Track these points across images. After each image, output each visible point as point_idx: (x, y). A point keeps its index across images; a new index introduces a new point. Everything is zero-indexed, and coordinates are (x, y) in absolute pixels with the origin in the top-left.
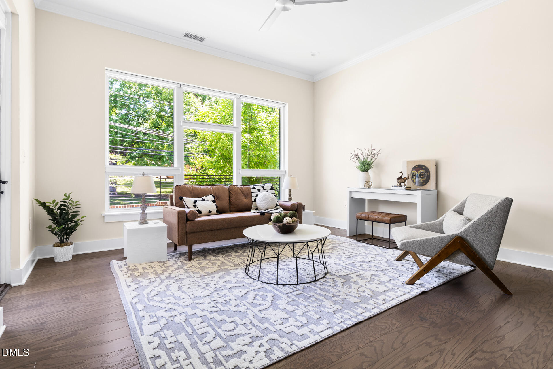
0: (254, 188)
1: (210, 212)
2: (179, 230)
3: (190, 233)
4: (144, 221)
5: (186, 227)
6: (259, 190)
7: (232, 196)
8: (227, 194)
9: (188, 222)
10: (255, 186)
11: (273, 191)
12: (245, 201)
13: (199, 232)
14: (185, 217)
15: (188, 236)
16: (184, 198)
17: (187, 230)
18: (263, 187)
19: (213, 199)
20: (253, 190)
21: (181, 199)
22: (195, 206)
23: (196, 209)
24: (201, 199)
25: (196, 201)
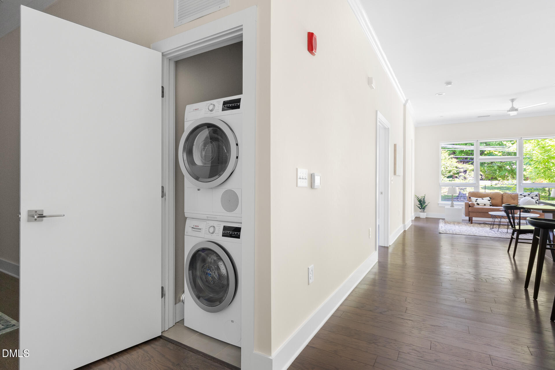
0: (521, 195)
1: (485, 205)
2: (466, 210)
3: (471, 212)
4: (452, 206)
5: (469, 209)
6: (525, 196)
7: (503, 198)
8: (501, 197)
9: (470, 207)
11: (537, 197)
12: (513, 201)
13: (475, 212)
14: (468, 205)
15: (470, 213)
16: (471, 198)
17: (470, 211)
18: (529, 194)
19: (490, 199)
20: (519, 196)
21: (470, 198)
22: (476, 201)
23: (477, 203)
24: (481, 199)
25: (477, 199)
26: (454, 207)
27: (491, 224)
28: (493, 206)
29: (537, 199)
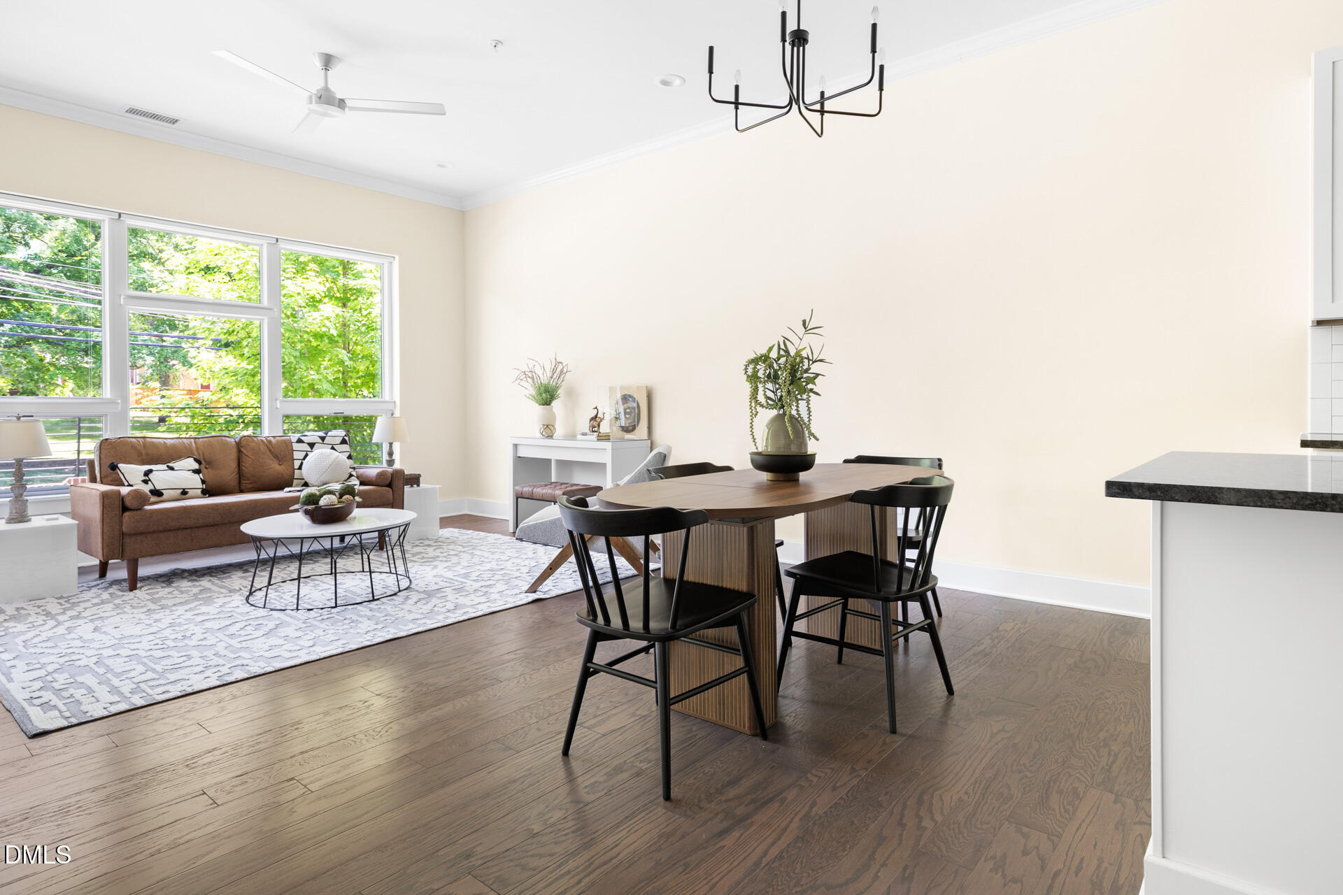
0: (300, 441)
2: (105, 530)
3: (130, 535)
4: (19, 517)
5: (121, 523)
6: (312, 445)
7: (244, 458)
8: (234, 455)
9: (127, 514)
10: (302, 438)
11: (346, 447)
12: (276, 468)
13: (150, 534)
14: (118, 503)
15: (127, 540)
16: (120, 465)
17: (124, 529)
18: (323, 439)
19: (196, 466)
20: (296, 446)
21: (114, 467)
22: (146, 482)
23: (150, 486)
24: (164, 467)
25: (151, 471)
26: (29, 520)
27: (209, 568)
28: (211, 495)
29: (347, 454)
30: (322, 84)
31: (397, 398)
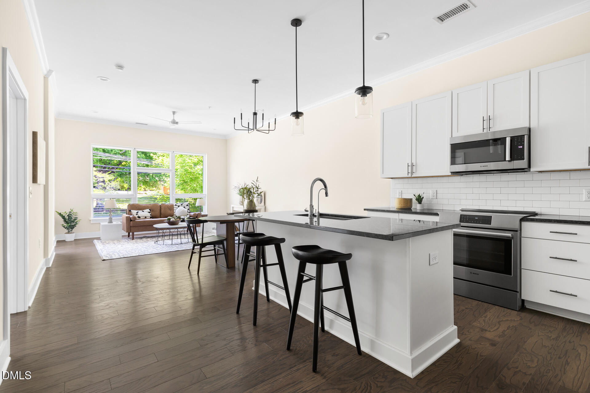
0: (176, 205)
1: (146, 217)
2: (127, 225)
4: (111, 222)
5: (130, 224)
6: (179, 206)
7: (162, 209)
8: (159, 208)
9: (131, 222)
10: (177, 204)
11: (188, 207)
12: (169, 212)
13: (137, 226)
14: (130, 219)
15: (132, 228)
16: (131, 210)
17: (131, 225)
18: (182, 205)
19: (149, 211)
20: (175, 206)
21: (130, 211)
22: (137, 214)
23: (138, 216)
24: (142, 211)
25: (138, 212)
26: (112, 223)
27: (152, 236)
28: (153, 218)
29: (188, 209)
30: (172, 119)
31: (206, 194)
